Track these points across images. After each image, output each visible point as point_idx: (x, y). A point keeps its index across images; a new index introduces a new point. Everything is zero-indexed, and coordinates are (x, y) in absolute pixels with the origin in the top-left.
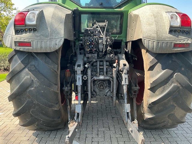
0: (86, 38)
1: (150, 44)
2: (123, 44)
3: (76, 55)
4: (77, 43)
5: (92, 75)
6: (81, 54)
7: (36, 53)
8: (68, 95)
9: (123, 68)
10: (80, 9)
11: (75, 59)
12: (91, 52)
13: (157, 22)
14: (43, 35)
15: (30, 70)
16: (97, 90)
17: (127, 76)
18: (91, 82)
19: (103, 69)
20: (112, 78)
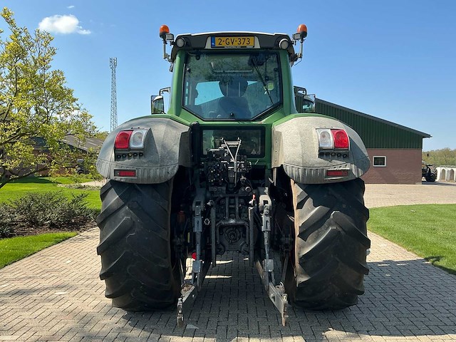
0: (210, 164)
1: (294, 172)
2: (267, 172)
3: (194, 189)
4: (196, 171)
5: (217, 217)
6: (201, 187)
7: (140, 185)
8: (180, 253)
9: (263, 207)
10: (201, 122)
11: (193, 195)
12: (216, 184)
13: (303, 143)
14: (151, 162)
15: (131, 208)
16: (226, 243)
17: (268, 218)
18: (216, 229)
19: (234, 209)
20: (248, 221)
